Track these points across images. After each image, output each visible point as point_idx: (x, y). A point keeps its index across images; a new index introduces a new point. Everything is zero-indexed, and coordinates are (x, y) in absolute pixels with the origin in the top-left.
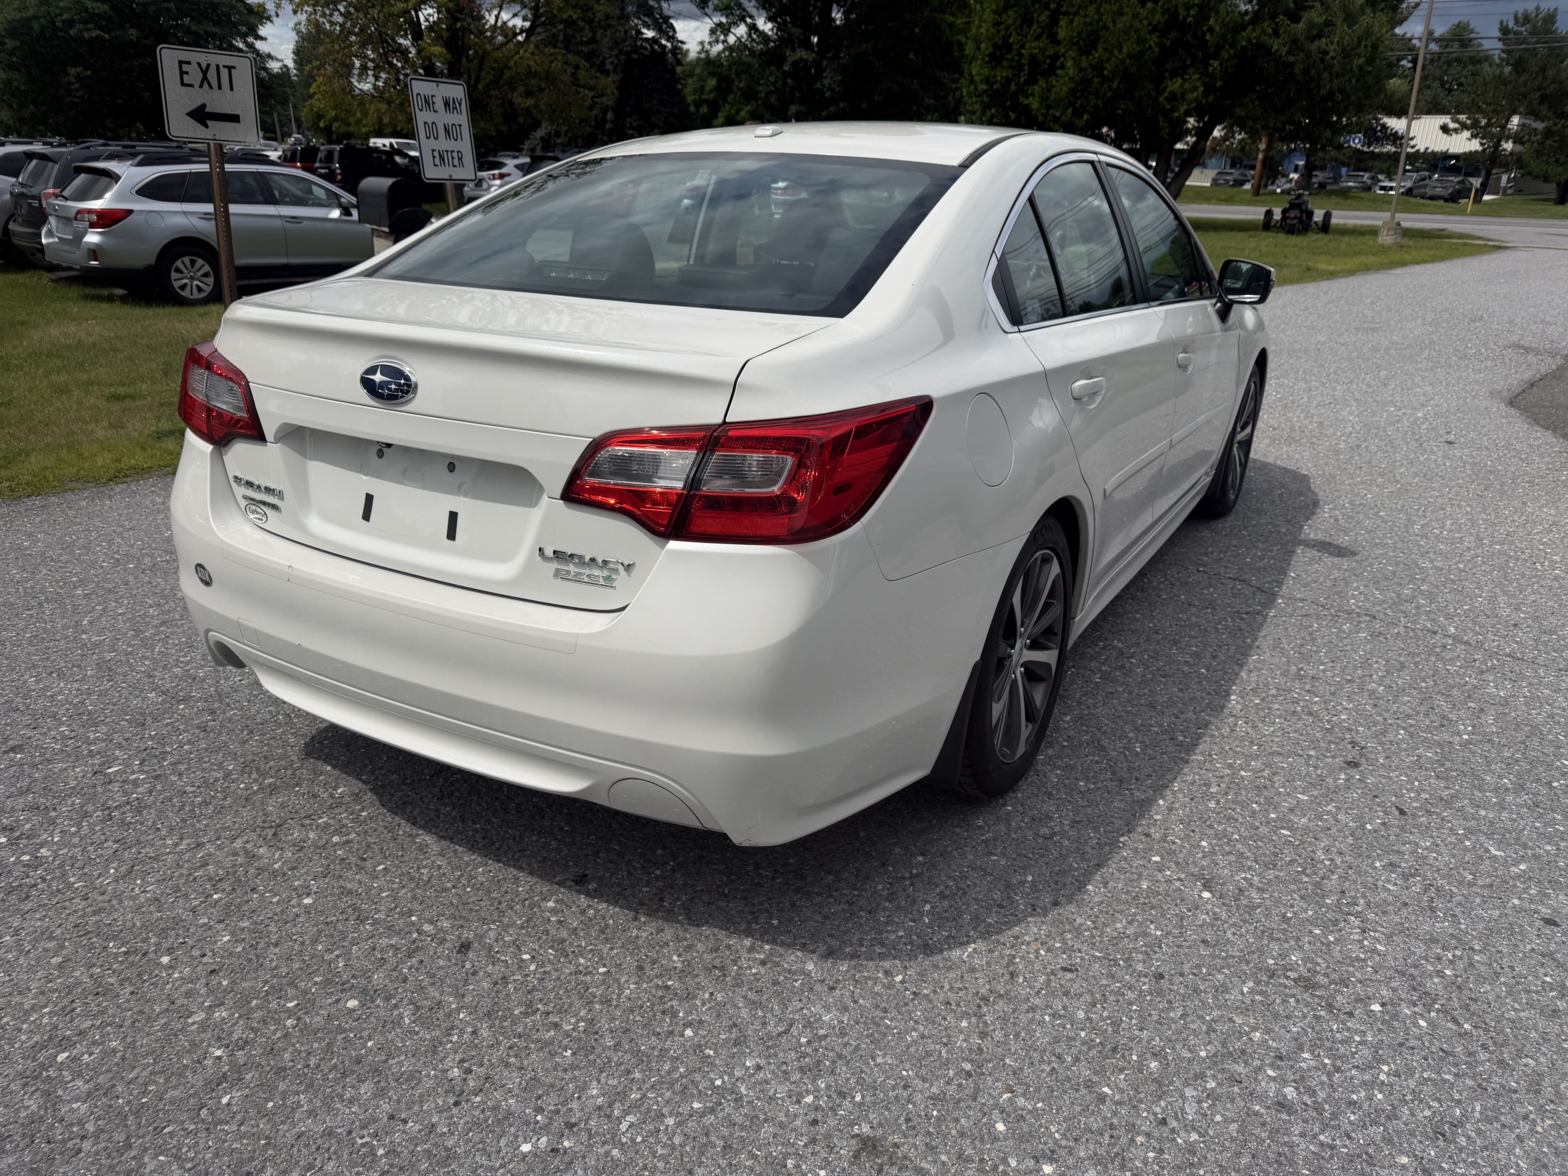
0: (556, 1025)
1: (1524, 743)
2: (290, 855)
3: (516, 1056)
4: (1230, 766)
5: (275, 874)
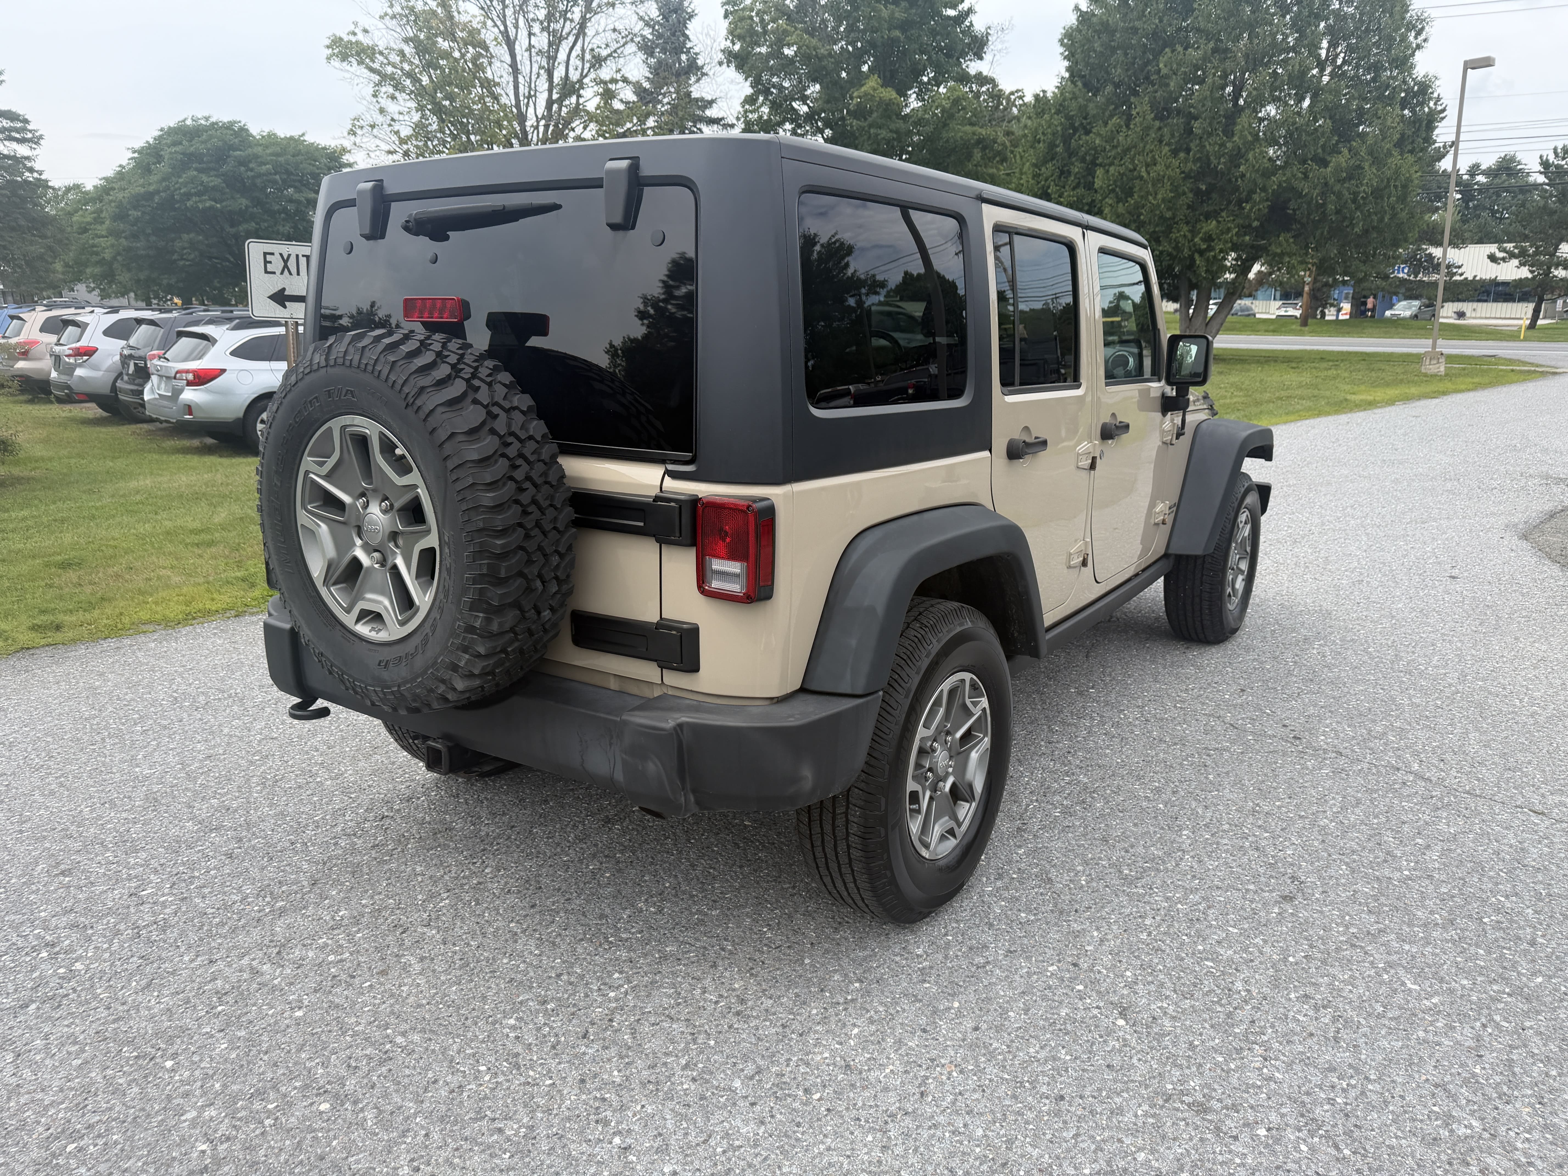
0: (500, 1131)
1: (1463, 879)
2: (289, 971)
3: (460, 1157)
4: (1168, 899)
5: (274, 989)
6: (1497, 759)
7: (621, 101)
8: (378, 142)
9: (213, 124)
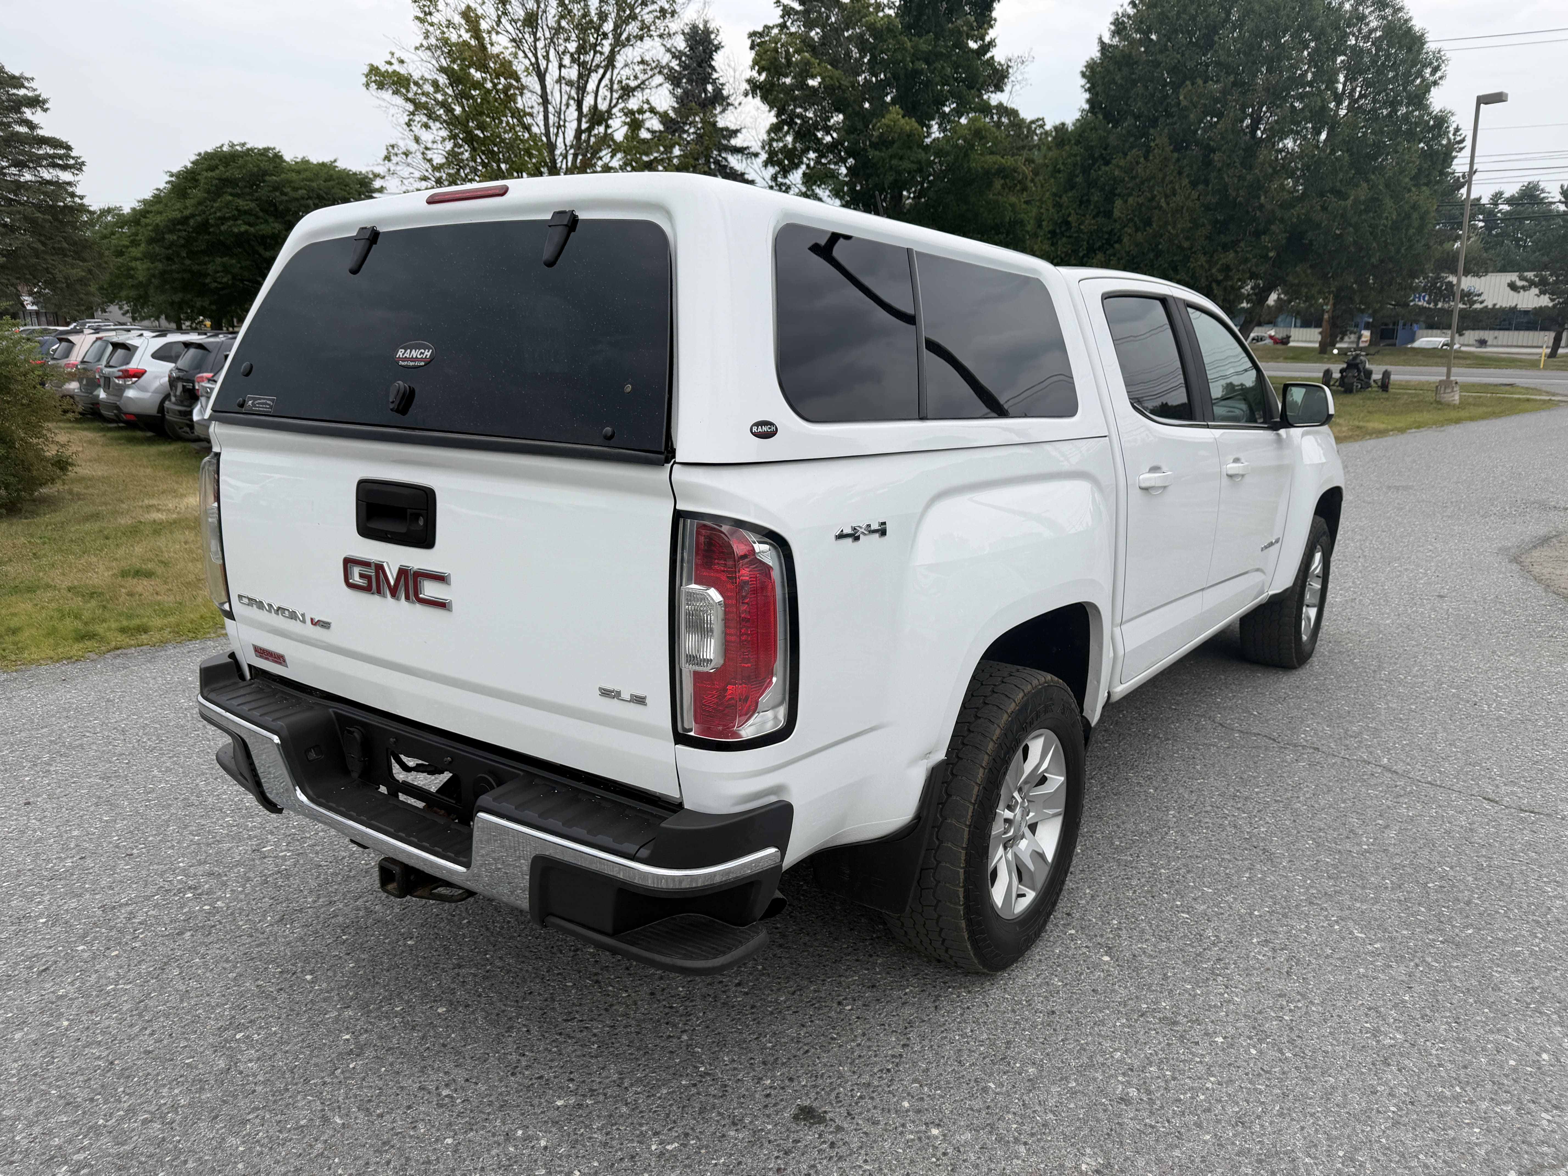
1: (1415, 853)
4: (1152, 865)
6: (1459, 755)
7: (648, 129)
8: (412, 170)
9: (248, 150)
